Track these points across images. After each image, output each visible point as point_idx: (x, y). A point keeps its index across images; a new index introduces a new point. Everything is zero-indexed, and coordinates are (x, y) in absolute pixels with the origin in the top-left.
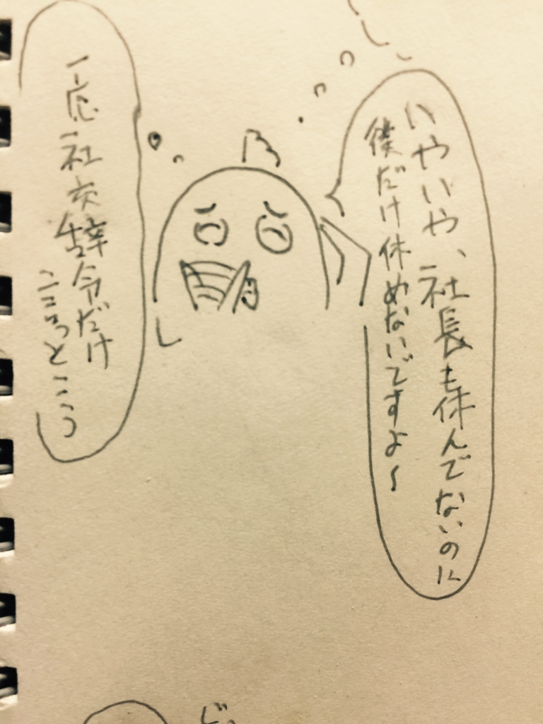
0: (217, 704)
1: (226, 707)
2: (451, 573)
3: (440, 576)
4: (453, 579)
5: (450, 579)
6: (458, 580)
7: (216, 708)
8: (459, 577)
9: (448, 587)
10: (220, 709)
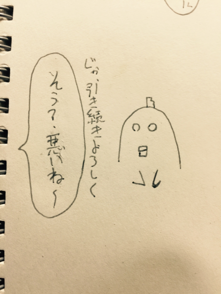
0: (91, 59)
1: (95, 60)
2: (189, 3)
3: (184, 4)
4: (189, 6)
5: (188, 6)
6: (192, 7)
7: (91, 60)
8: (192, 6)
9: (187, 10)
10: (93, 61)
